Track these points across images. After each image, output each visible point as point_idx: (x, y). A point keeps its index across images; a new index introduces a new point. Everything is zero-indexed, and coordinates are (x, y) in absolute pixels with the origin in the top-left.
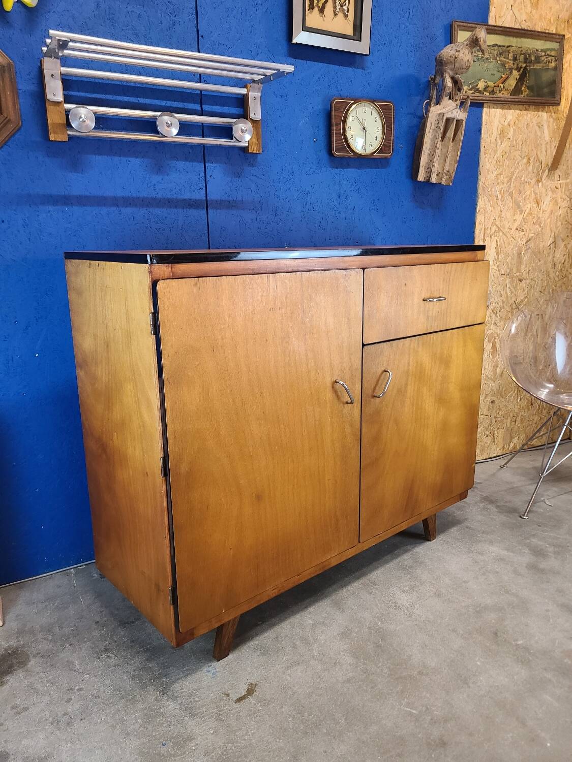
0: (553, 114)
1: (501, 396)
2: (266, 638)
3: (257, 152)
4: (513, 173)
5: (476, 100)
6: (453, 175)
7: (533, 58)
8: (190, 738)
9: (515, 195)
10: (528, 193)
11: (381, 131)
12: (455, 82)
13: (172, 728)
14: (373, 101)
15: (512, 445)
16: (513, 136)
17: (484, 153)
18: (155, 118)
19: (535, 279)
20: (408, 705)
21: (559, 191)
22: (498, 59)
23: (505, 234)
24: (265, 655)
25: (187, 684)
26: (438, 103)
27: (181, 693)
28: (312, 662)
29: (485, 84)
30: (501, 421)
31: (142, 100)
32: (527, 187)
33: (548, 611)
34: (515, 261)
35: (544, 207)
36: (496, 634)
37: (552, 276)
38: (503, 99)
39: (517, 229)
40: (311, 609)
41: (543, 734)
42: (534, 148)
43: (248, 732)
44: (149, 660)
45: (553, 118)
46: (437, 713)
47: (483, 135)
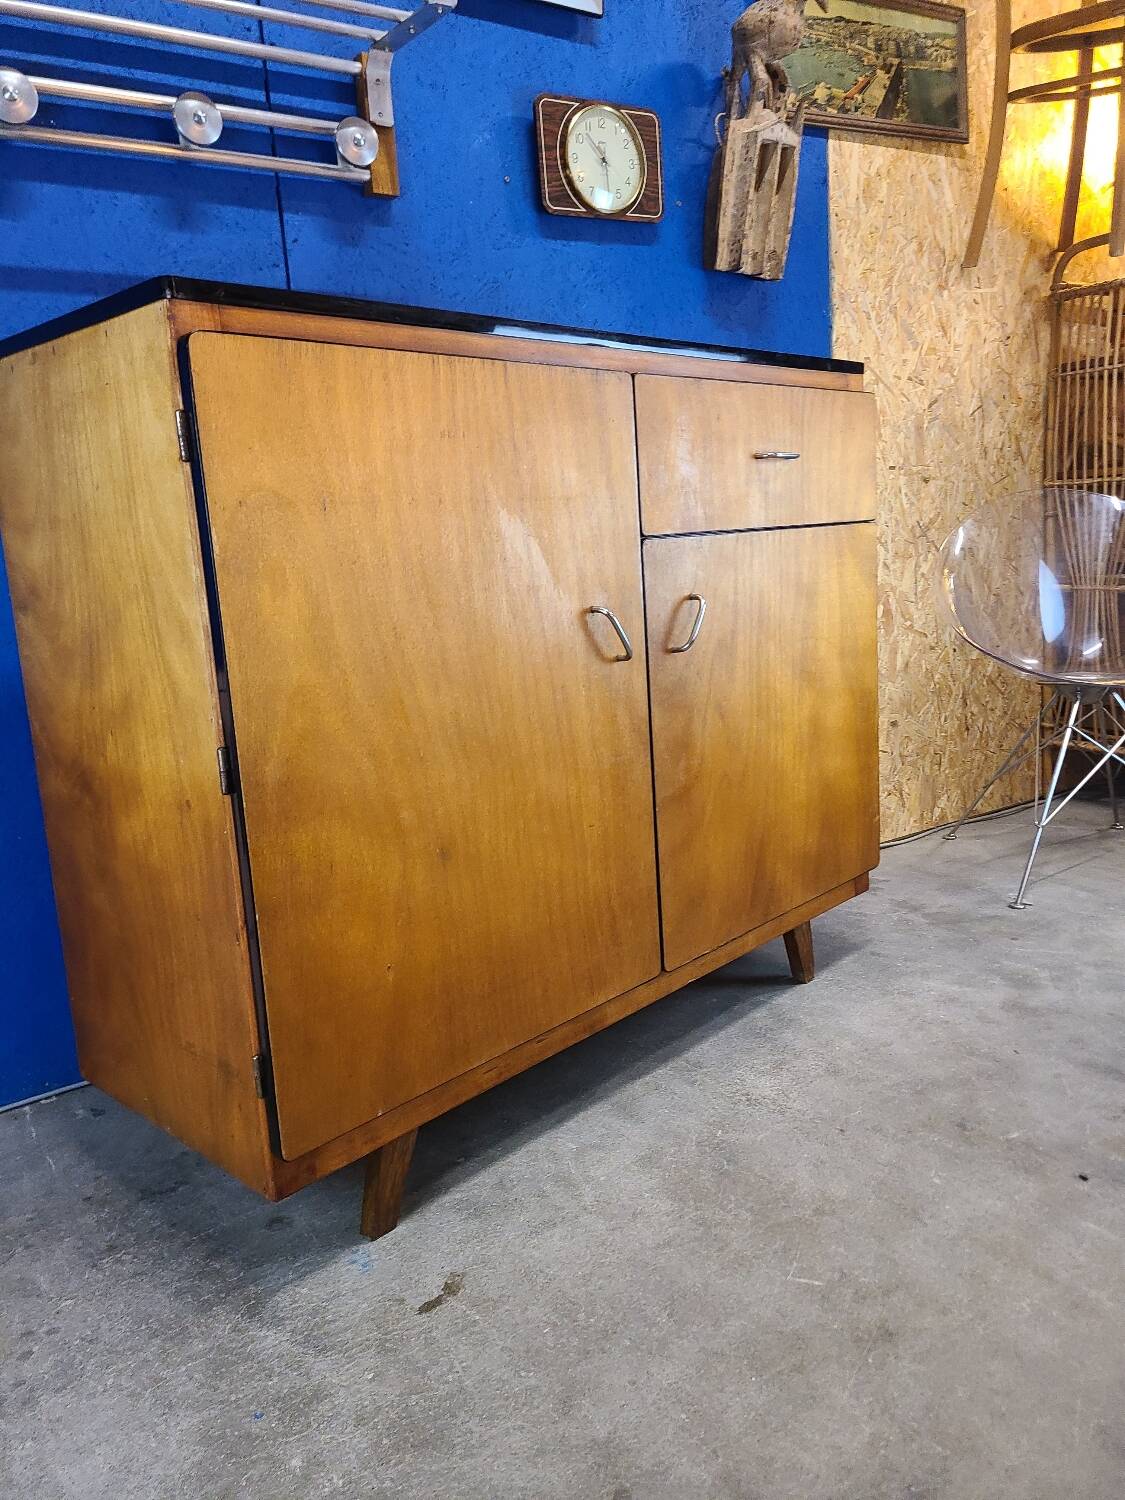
0: (957, 160)
1: (909, 712)
2: (479, 1185)
3: (391, 193)
4: (893, 269)
5: (813, 121)
6: (785, 258)
7: (912, 49)
8: (318, 1396)
9: (902, 312)
10: (924, 308)
11: (637, 167)
12: (773, 73)
13: (275, 1380)
14: (617, 107)
15: (937, 812)
16: (889, 196)
17: (837, 226)
18: (168, 109)
19: (953, 479)
20: (801, 1272)
21: (980, 307)
22: (848, 45)
23: (888, 388)
24: (476, 1216)
25: (305, 1291)
26: (743, 114)
27: (294, 1309)
28: (584, 1219)
29: (828, 92)
30: (913, 764)
31: (139, 74)
32: (921, 297)
33: (1057, 1076)
34: (911, 443)
35: (955, 338)
36: (962, 1126)
37: (981, 473)
38: (863, 124)
39: (910, 379)
40: (571, 1124)
41: (1093, 1293)
42: (927, 223)
43: (452, 1367)
44: (214, 1254)
45: (959, 169)
46: (867, 1280)
47: (831, 193)
